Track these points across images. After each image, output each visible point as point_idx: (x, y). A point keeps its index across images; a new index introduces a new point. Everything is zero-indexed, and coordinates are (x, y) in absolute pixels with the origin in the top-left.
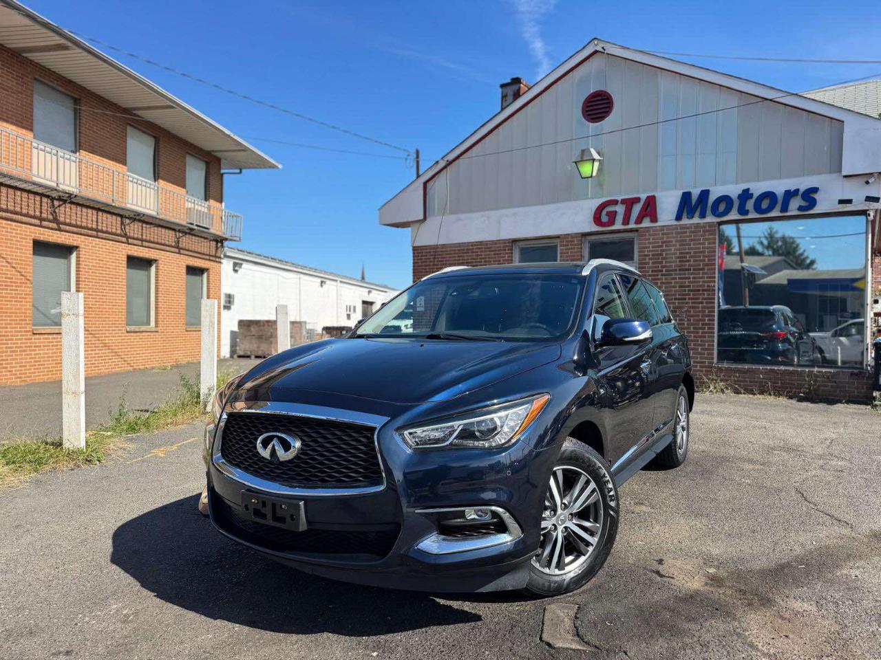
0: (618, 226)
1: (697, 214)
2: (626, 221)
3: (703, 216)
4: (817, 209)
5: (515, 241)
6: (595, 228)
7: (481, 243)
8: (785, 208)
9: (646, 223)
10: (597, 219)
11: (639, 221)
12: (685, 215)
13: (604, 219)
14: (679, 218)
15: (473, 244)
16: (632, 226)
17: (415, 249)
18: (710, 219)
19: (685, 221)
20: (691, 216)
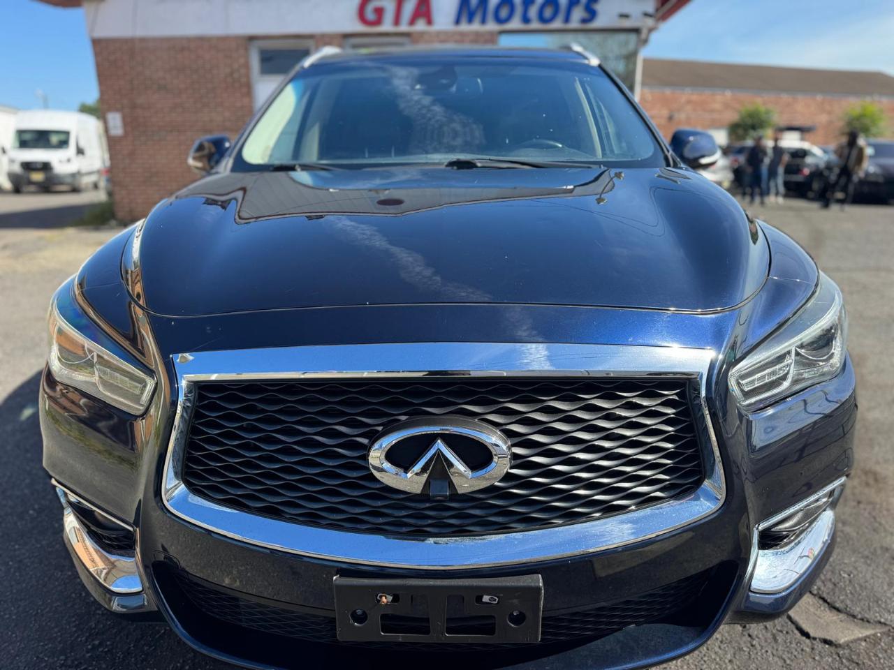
0: (387, 26)
1: (478, 18)
2: (397, 21)
3: (483, 21)
4: (597, 24)
5: (252, 38)
6: (360, 28)
7: (201, 40)
8: (567, 20)
9: (421, 26)
10: (361, 15)
11: (412, 22)
12: (464, 19)
13: (370, 15)
14: (457, 22)
15: (189, 40)
16: (404, 28)
17: (96, 43)
18: (491, 26)
19: (464, 27)
20: (470, 21)
